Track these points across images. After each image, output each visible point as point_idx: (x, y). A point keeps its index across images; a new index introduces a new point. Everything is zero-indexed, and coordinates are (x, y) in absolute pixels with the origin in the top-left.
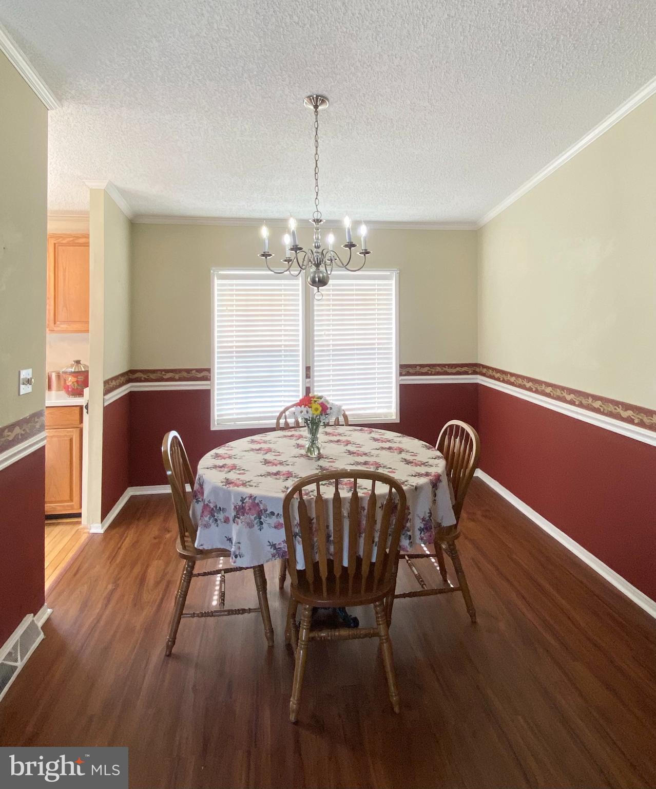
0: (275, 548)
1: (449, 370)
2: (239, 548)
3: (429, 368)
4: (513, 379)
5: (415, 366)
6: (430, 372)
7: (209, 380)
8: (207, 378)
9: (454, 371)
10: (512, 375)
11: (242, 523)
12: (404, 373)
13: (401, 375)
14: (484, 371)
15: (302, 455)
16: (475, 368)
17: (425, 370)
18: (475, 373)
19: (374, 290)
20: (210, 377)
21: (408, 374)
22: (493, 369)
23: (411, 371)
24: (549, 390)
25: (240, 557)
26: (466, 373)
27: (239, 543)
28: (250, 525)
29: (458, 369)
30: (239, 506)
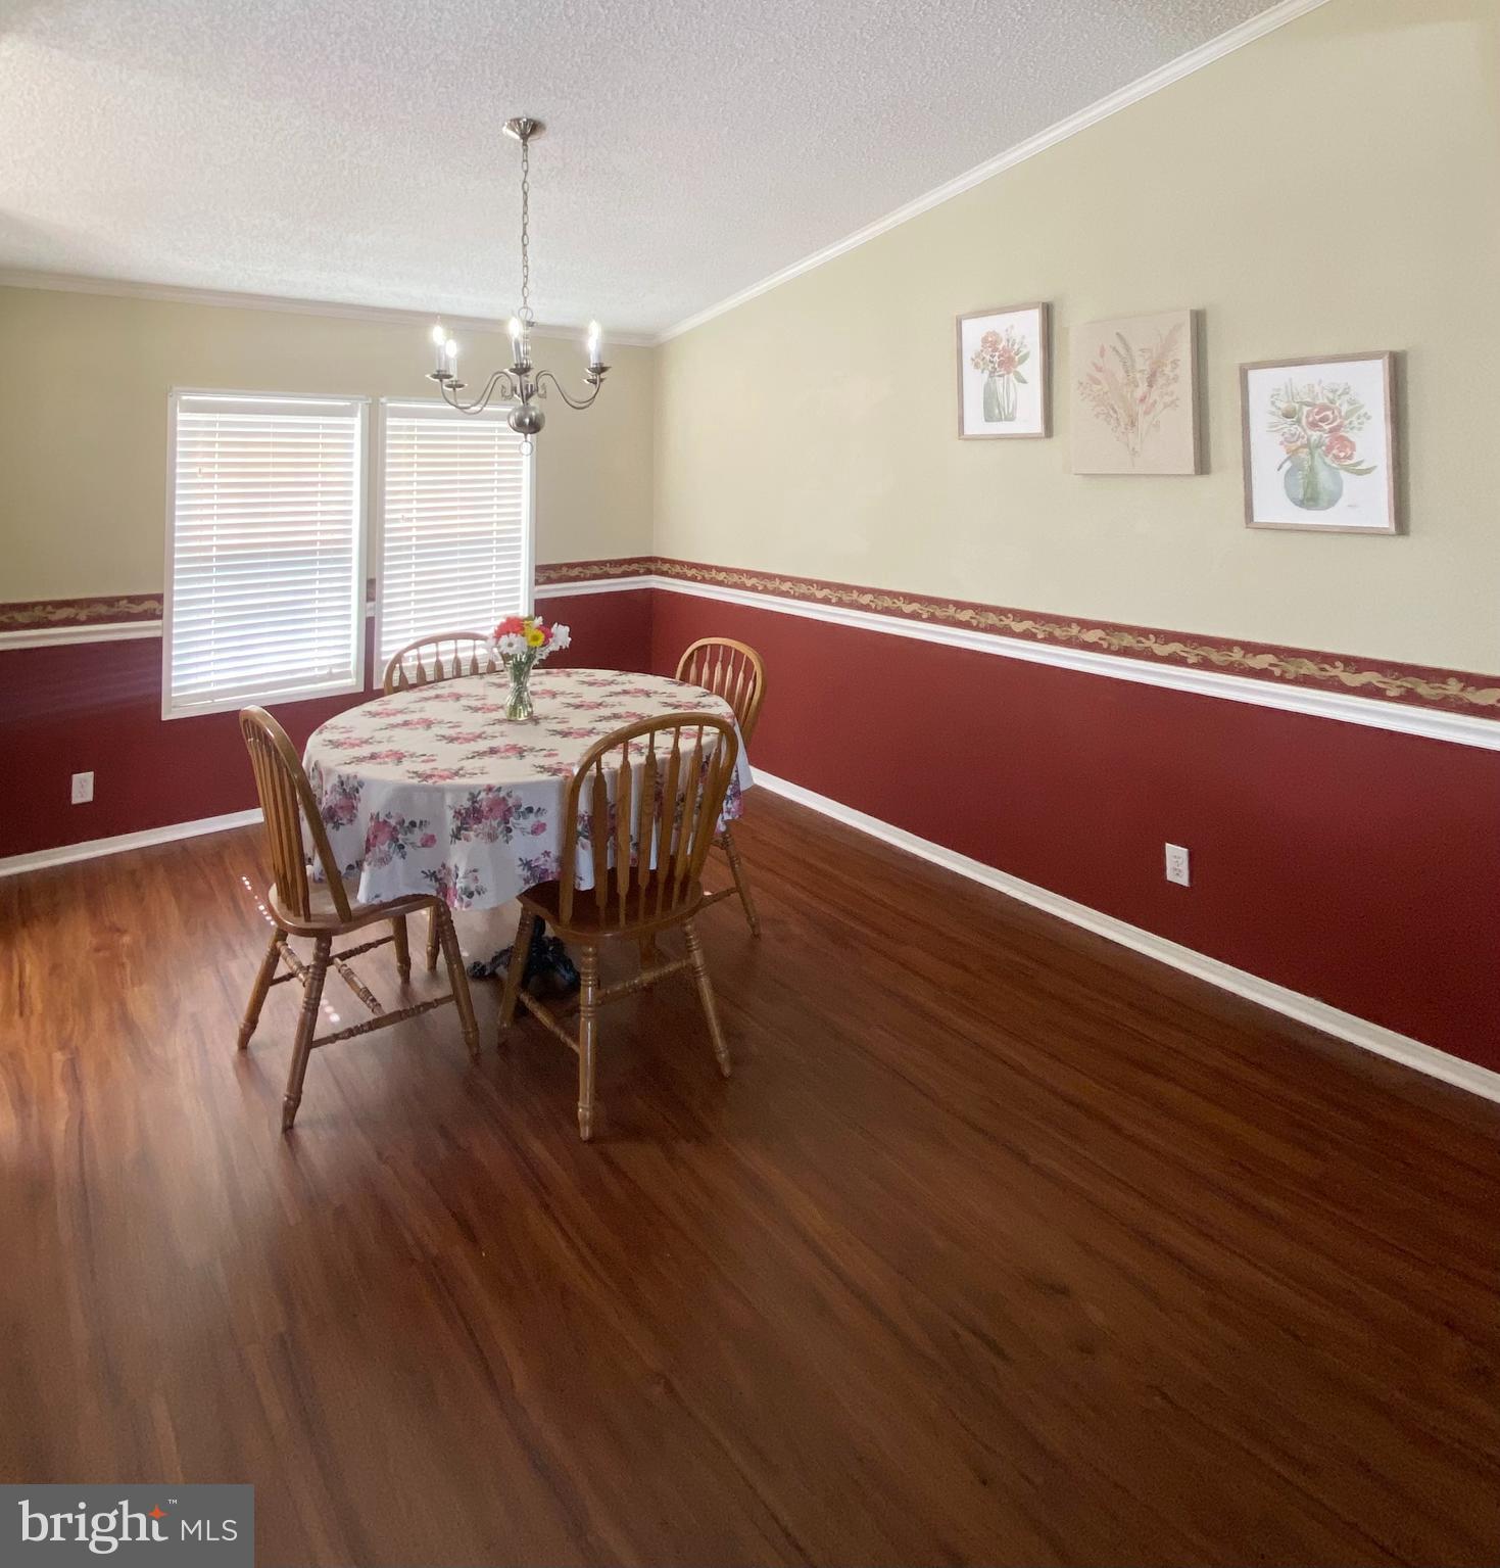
0: (530, 868)
1: (612, 571)
2: (476, 879)
3: (581, 569)
4: (721, 576)
5: (559, 567)
6: (582, 575)
7: (160, 617)
8: (155, 615)
9: (619, 570)
10: (719, 570)
11: (477, 836)
12: (541, 580)
13: (537, 583)
14: (665, 567)
15: (500, 721)
16: (649, 564)
17: (575, 572)
18: (649, 572)
19: (492, 438)
20: (162, 610)
21: (549, 581)
22: (682, 564)
23: (553, 575)
24: (786, 587)
25: (479, 894)
26: (636, 573)
27: (475, 871)
28: (492, 837)
29: (625, 568)
30: (467, 810)
